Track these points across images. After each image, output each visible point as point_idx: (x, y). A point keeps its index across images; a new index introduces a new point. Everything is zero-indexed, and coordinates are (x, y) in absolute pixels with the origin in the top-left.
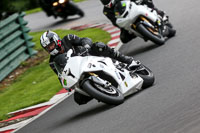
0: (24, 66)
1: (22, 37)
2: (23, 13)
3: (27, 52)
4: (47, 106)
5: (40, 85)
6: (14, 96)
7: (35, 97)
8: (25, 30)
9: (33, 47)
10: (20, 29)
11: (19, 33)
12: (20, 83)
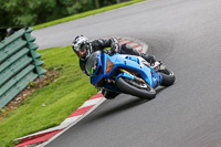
0: (32, 87)
1: (29, 54)
2: (30, 29)
3: (35, 71)
4: (57, 131)
5: (50, 107)
6: (21, 121)
7: (44, 121)
8: (32, 47)
9: (41, 65)
10: (27, 46)
11: (26, 50)
12: (28, 106)
